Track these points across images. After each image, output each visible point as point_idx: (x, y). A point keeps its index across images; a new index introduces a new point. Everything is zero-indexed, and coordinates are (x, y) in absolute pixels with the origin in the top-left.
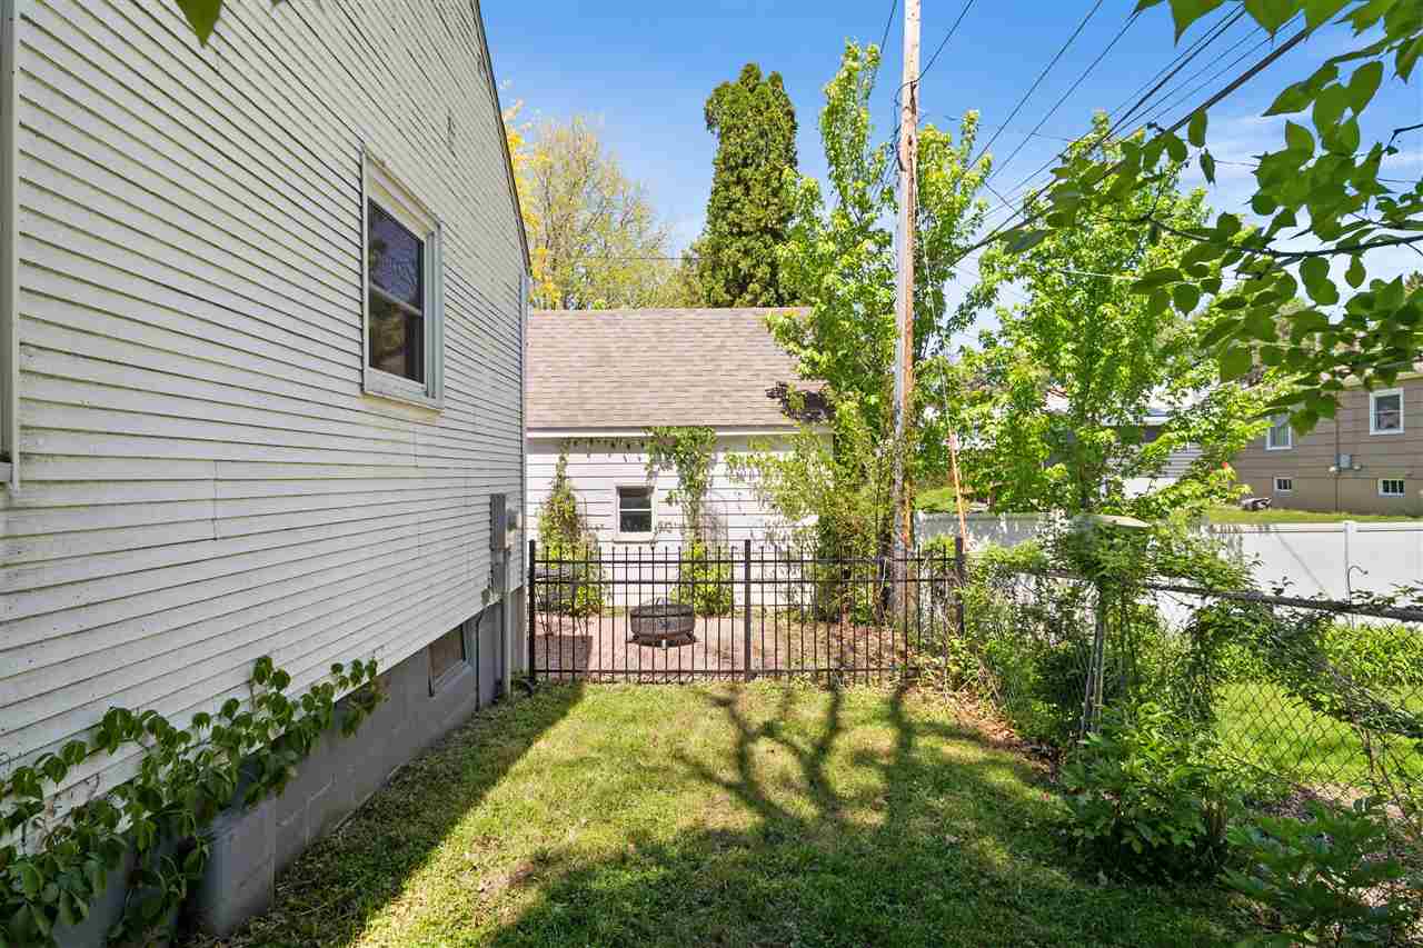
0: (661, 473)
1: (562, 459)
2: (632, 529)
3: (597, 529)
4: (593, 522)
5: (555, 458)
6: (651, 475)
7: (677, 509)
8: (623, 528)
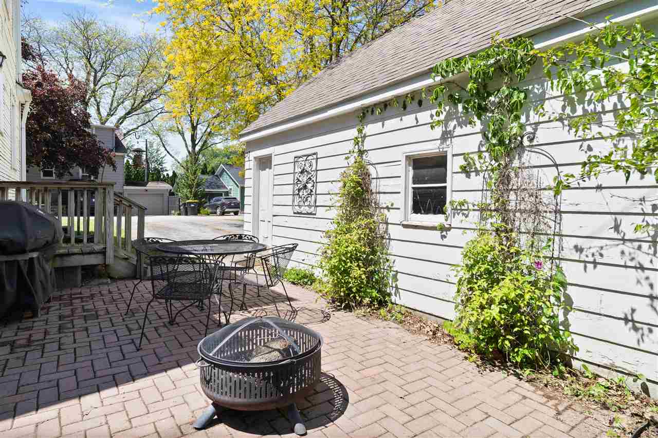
0: (459, 131)
1: (360, 131)
2: (427, 212)
3: (388, 208)
4: (384, 200)
5: (353, 133)
6: (446, 136)
7: (476, 181)
8: (417, 209)
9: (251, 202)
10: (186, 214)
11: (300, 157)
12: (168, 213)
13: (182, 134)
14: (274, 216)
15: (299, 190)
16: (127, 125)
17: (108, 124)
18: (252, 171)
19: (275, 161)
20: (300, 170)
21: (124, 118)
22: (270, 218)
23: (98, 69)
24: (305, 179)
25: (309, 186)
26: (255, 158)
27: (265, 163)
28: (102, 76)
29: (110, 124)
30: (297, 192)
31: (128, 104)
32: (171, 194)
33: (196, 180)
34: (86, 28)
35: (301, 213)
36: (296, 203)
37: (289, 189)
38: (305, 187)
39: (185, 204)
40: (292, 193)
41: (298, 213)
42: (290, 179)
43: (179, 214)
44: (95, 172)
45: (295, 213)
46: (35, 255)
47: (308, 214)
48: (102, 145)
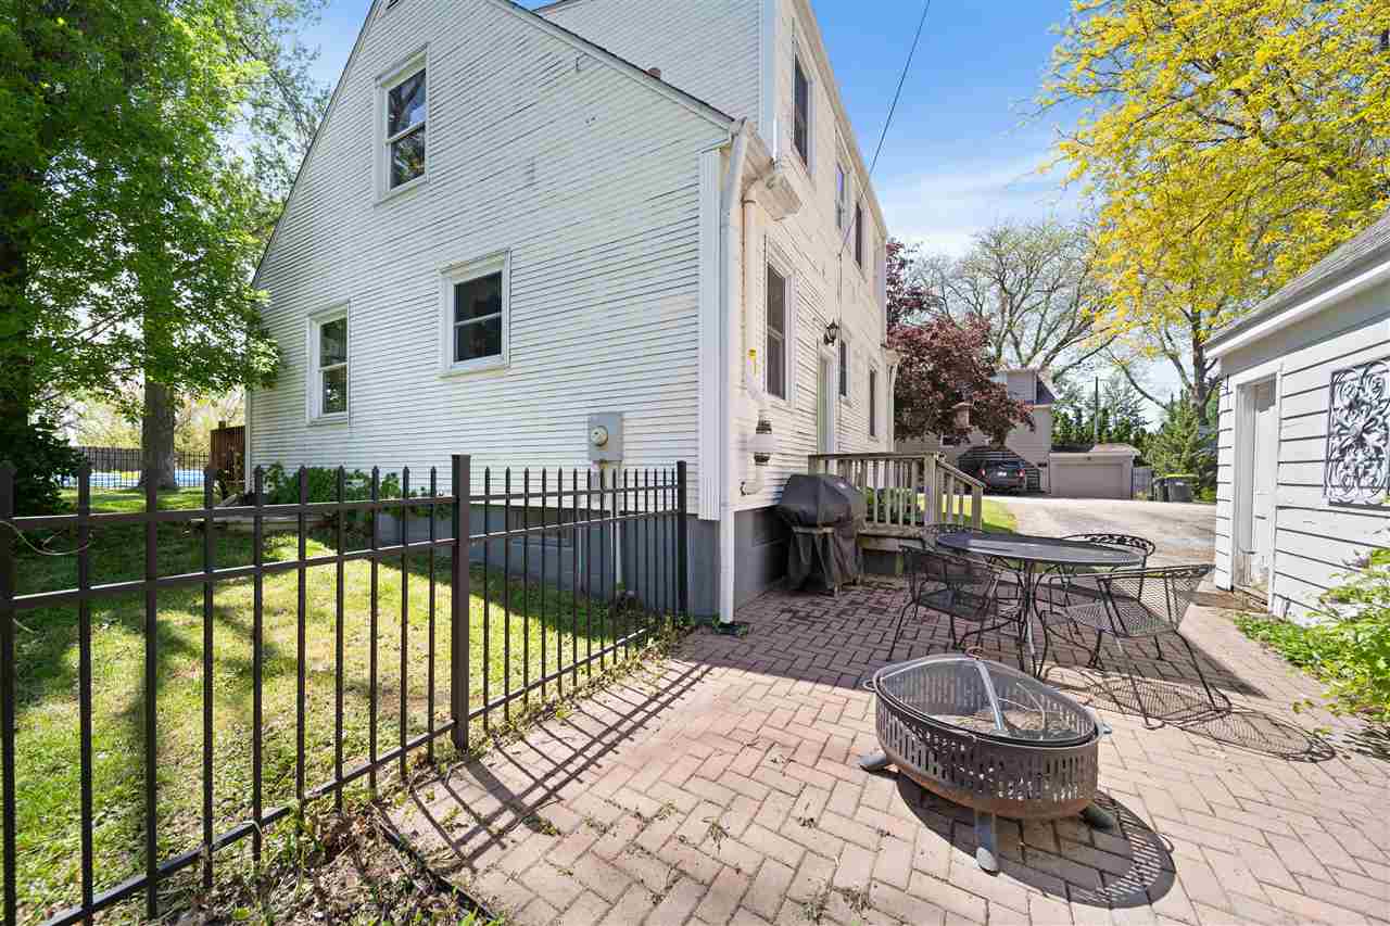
9: (1230, 478)
10: (1166, 499)
11: (1347, 371)
12: (1132, 497)
13: (1174, 358)
14: (1281, 508)
15: (1343, 451)
16: (1060, 361)
17: (1031, 366)
18: (1233, 414)
19: (1283, 387)
20: (1347, 402)
21: (1057, 350)
22: (1270, 512)
23: (1015, 290)
24: (1361, 422)
25: (1371, 439)
26: (1238, 386)
27: (1262, 395)
28: (1022, 300)
29: (1034, 365)
30: (1336, 455)
31: (1062, 331)
32: (1138, 462)
33: (1190, 439)
34: (999, 243)
35: (1349, 505)
36: (1335, 481)
37: (1318, 449)
38: (1360, 442)
39: (1162, 482)
40: (1323, 457)
41: (1341, 504)
42: (1320, 425)
43: (1151, 499)
44: (1000, 436)
45: (1331, 503)
46: (829, 530)
47: (1369, 506)
48: (1014, 397)
